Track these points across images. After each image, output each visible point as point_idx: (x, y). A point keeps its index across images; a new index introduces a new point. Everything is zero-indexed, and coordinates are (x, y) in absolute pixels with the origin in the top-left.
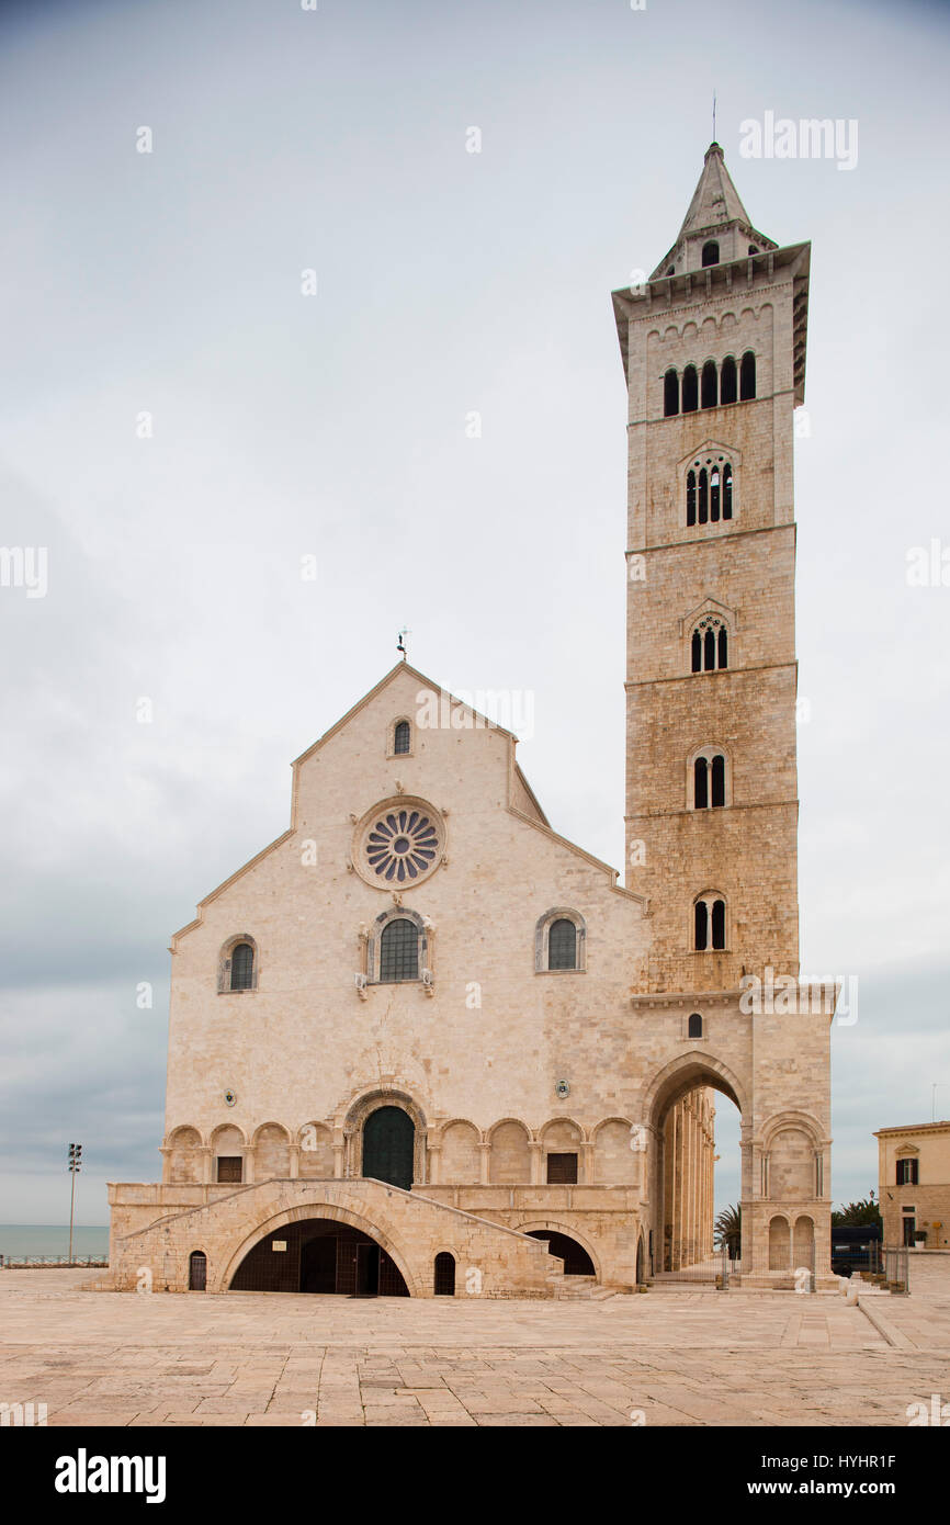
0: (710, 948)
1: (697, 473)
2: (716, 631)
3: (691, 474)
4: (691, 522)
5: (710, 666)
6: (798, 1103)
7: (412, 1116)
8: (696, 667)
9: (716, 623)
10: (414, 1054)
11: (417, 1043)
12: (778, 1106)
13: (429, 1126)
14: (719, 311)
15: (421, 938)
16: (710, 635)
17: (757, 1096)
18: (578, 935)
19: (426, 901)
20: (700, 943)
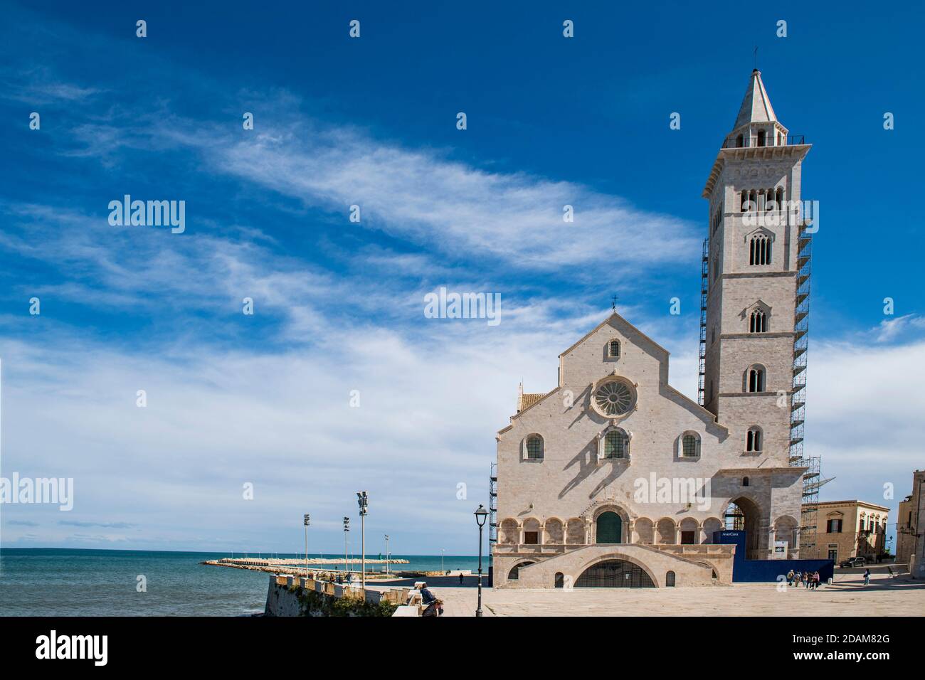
0: (753, 450)
1: (755, 241)
2: (762, 314)
3: (752, 241)
4: (752, 263)
5: (758, 330)
6: (788, 512)
7: (620, 516)
8: (752, 331)
9: (762, 311)
10: (622, 490)
11: (623, 485)
12: (780, 513)
13: (631, 520)
14: (768, 166)
15: (624, 440)
16: (758, 316)
17: (772, 509)
18: (696, 443)
19: (628, 424)
20: (749, 448)
